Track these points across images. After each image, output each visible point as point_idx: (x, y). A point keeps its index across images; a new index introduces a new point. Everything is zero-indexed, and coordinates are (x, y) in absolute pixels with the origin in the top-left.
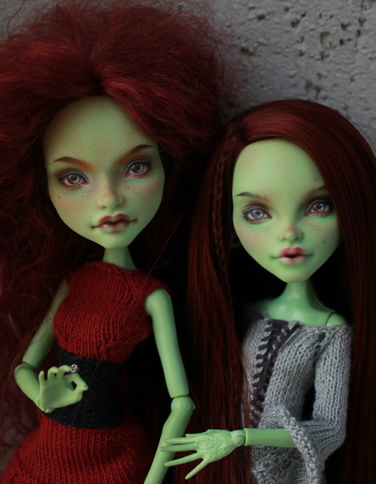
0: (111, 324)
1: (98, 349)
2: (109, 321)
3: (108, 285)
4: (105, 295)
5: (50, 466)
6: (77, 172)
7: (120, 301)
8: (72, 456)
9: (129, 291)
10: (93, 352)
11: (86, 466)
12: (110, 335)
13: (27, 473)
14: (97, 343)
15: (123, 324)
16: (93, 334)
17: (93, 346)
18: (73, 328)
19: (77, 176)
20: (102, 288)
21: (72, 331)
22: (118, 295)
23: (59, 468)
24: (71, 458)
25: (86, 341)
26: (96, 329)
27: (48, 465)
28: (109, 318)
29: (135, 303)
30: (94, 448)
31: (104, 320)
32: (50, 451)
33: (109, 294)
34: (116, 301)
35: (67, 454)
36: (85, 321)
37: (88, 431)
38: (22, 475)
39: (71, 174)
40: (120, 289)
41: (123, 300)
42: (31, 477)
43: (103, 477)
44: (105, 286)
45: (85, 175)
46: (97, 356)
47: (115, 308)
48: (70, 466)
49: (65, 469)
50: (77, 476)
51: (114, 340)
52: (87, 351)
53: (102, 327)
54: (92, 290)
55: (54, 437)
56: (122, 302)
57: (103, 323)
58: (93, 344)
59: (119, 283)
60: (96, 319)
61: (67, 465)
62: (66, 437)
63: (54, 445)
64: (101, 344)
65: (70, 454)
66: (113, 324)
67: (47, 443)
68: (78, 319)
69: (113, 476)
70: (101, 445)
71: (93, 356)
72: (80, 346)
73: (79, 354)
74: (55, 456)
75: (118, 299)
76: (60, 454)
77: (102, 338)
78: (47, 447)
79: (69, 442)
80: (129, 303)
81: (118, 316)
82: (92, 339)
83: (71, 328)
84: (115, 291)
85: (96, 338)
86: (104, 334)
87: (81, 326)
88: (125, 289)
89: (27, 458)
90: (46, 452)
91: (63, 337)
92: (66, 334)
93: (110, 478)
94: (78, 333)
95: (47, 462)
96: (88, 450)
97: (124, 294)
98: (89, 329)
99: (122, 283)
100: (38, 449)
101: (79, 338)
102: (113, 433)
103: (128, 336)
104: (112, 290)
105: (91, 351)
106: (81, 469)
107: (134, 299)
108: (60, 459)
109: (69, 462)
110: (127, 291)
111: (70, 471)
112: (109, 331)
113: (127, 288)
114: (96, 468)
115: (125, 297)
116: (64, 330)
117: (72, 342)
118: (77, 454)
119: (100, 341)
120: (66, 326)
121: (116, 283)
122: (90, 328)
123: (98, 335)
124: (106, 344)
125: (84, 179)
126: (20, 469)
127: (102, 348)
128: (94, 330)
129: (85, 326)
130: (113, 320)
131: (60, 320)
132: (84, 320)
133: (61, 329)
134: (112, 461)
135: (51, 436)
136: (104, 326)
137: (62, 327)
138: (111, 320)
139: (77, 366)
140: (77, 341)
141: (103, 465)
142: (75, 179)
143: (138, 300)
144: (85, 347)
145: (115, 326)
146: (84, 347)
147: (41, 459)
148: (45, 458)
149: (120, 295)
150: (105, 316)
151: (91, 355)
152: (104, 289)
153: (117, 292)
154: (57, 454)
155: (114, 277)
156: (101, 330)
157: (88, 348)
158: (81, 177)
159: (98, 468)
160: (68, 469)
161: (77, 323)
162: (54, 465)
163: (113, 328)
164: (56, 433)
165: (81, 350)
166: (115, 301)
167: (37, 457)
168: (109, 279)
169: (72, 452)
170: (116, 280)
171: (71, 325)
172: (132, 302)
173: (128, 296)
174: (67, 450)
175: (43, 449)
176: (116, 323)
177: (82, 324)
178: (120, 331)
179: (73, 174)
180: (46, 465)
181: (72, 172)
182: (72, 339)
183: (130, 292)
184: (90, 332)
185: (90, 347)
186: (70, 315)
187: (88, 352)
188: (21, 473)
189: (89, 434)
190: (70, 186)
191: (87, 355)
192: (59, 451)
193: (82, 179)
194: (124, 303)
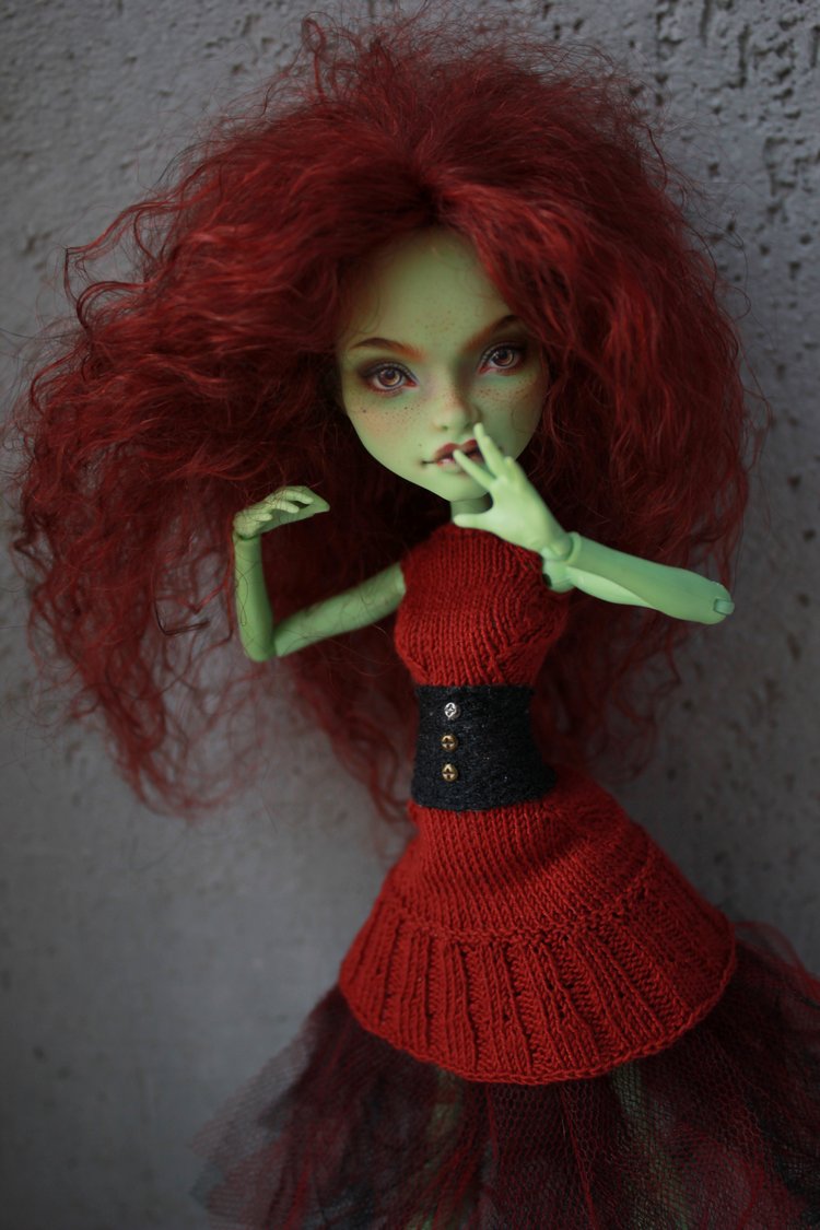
0: (496, 619)
1: (484, 667)
2: (491, 614)
3: (473, 556)
4: (473, 574)
5: (455, 892)
6: (396, 366)
7: (500, 577)
8: (488, 862)
9: (511, 558)
10: (476, 675)
11: (515, 875)
12: (499, 638)
13: (419, 914)
14: (480, 656)
15: (517, 612)
16: (469, 644)
17: (475, 664)
18: (434, 642)
19: (396, 372)
20: (465, 565)
21: (433, 647)
22: (494, 569)
23: (471, 890)
24: (486, 867)
25: (461, 659)
26: (473, 634)
27: (451, 890)
28: (491, 610)
29: (526, 575)
30: (522, 840)
31: (482, 615)
32: (448, 866)
33: (479, 571)
34: (494, 579)
35: (478, 861)
36: (451, 624)
37: (503, 811)
38: (413, 919)
39: (386, 368)
40: (494, 558)
41: (506, 574)
42: (428, 919)
43: (550, 884)
44: (468, 560)
45: (409, 371)
46: (486, 679)
47: (495, 592)
48: (487, 882)
49: (481, 889)
50: (505, 895)
51: (509, 645)
52: (465, 676)
53: (482, 627)
54: (448, 573)
55: (448, 839)
56: (504, 579)
57: (482, 621)
58: (474, 660)
59: (491, 548)
60: (468, 617)
61: (482, 881)
62: (469, 833)
63: (451, 852)
64: (487, 658)
65: (483, 861)
66: (499, 617)
67: (439, 852)
68: (438, 625)
69: (566, 876)
70: (533, 831)
71: (478, 682)
72: (452, 671)
73: (453, 684)
74: (459, 871)
75: (497, 576)
76: (466, 866)
77: (487, 647)
78: (441, 859)
79: (476, 841)
80: (515, 577)
81: (504, 601)
82: (471, 653)
83: (431, 644)
84: (488, 564)
85: (476, 648)
86: (489, 638)
87: (445, 637)
88: (503, 554)
89: (411, 889)
90: (441, 870)
91: (419, 664)
92: (423, 656)
93: (562, 882)
94: (443, 647)
95: (448, 886)
96: (511, 846)
97: (504, 564)
98: (461, 638)
99: (495, 547)
100: (427, 869)
101: (447, 657)
102: (545, 805)
103: (530, 633)
104: (482, 564)
105: (472, 674)
106: (508, 882)
107: (523, 569)
108: (469, 873)
109: (485, 875)
110: (508, 557)
111: (491, 889)
112: (496, 630)
113: (507, 553)
114: (533, 873)
115: (508, 568)
116: (419, 649)
117: (436, 668)
118: (496, 856)
119: (485, 652)
120: (422, 642)
121: (485, 550)
122: (463, 635)
123: (478, 642)
124: (495, 655)
125: (407, 377)
126: (406, 910)
127: (492, 664)
128: (471, 637)
129: (453, 634)
130: (498, 611)
131: (410, 634)
132: (448, 625)
133: (413, 650)
134: (556, 855)
135: (444, 839)
136: (485, 624)
137: (415, 645)
138: (495, 612)
139: (456, 704)
140: (445, 662)
141: (543, 864)
142: (392, 377)
143: (531, 570)
144: (461, 669)
145: (503, 619)
146: (458, 670)
147: (436, 885)
148: (442, 880)
149: (498, 567)
150: (483, 608)
151: (474, 681)
152: (468, 566)
153: (491, 564)
154: (461, 868)
155: (479, 541)
156: (482, 633)
157: (467, 671)
158: (403, 374)
159: (536, 871)
160: (486, 887)
161: (437, 632)
162: (462, 889)
163: (502, 625)
164: (451, 831)
165: (456, 676)
166: (491, 580)
167: (428, 882)
168: (471, 547)
169: (485, 856)
170: (485, 545)
171: (429, 637)
172: (522, 575)
173: (511, 567)
174: (476, 855)
175: (436, 865)
176: (505, 615)
177: (448, 632)
178: (514, 626)
179: (389, 368)
180: (447, 891)
181: (386, 365)
182: (435, 662)
183: (513, 559)
184: (464, 642)
185: (470, 668)
186: (424, 621)
187: (469, 676)
188: (409, 917)
189: (507, 816)
190: (382, 390)
191: (467, 683)
192: (463, 861)
193: (404, 378)
194: (507, 579)
